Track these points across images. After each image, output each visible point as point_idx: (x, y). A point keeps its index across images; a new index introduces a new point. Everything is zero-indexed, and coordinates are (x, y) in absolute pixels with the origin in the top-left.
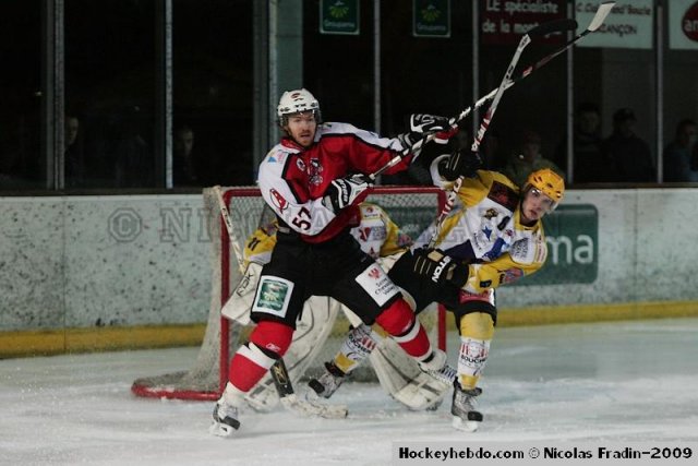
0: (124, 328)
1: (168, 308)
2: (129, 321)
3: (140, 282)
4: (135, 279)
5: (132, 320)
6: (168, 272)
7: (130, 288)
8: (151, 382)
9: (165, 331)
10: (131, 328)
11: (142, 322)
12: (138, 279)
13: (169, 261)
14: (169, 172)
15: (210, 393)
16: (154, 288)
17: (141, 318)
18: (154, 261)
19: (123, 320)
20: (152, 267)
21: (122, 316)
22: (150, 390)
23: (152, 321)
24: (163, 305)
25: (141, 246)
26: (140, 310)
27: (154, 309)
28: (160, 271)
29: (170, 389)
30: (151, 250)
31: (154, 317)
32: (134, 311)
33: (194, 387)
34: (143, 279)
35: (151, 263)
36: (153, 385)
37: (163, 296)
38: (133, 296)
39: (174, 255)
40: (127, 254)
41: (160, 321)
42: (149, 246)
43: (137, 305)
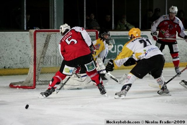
0: (12, 69)
1: (25, 63)
2: (13, 67)
3: (17, 56)
4: (15, 55)
5: (14, 67)
6: (25, 53)
7: (14, 58)
8: (15, 84)
9: (24, 70)
10: (14, 69)
11: (17, 67)
12: (16, 55)
13: (25, 50)
14: (25, 25)
15: (30, 86)
16: (21, 58)
17: (17, 66)
18: (21, 50)
19: (12, 67)
20: (20, 52)
21: (11, 66)
22: (14, 86)
23: (20, 67)
24: (23, 63)
25: (17, 46)
26: (17, 64)
27: (21, 64)
28: (23, 53)
29: (20, 86)
30: (20, 47)
31: (21, 66)
32: (15, 64)
33: (26, 85)
34: (18, 55)
35: (20, 51)
36: (15, 85)
37: (23, 60)
38: (15, 60)
39: (26, 49)
40: (13, 48)
41: (22, 67)
42: (19, 46)
43: (16, 63)
